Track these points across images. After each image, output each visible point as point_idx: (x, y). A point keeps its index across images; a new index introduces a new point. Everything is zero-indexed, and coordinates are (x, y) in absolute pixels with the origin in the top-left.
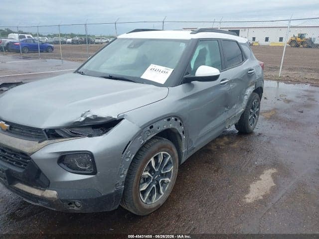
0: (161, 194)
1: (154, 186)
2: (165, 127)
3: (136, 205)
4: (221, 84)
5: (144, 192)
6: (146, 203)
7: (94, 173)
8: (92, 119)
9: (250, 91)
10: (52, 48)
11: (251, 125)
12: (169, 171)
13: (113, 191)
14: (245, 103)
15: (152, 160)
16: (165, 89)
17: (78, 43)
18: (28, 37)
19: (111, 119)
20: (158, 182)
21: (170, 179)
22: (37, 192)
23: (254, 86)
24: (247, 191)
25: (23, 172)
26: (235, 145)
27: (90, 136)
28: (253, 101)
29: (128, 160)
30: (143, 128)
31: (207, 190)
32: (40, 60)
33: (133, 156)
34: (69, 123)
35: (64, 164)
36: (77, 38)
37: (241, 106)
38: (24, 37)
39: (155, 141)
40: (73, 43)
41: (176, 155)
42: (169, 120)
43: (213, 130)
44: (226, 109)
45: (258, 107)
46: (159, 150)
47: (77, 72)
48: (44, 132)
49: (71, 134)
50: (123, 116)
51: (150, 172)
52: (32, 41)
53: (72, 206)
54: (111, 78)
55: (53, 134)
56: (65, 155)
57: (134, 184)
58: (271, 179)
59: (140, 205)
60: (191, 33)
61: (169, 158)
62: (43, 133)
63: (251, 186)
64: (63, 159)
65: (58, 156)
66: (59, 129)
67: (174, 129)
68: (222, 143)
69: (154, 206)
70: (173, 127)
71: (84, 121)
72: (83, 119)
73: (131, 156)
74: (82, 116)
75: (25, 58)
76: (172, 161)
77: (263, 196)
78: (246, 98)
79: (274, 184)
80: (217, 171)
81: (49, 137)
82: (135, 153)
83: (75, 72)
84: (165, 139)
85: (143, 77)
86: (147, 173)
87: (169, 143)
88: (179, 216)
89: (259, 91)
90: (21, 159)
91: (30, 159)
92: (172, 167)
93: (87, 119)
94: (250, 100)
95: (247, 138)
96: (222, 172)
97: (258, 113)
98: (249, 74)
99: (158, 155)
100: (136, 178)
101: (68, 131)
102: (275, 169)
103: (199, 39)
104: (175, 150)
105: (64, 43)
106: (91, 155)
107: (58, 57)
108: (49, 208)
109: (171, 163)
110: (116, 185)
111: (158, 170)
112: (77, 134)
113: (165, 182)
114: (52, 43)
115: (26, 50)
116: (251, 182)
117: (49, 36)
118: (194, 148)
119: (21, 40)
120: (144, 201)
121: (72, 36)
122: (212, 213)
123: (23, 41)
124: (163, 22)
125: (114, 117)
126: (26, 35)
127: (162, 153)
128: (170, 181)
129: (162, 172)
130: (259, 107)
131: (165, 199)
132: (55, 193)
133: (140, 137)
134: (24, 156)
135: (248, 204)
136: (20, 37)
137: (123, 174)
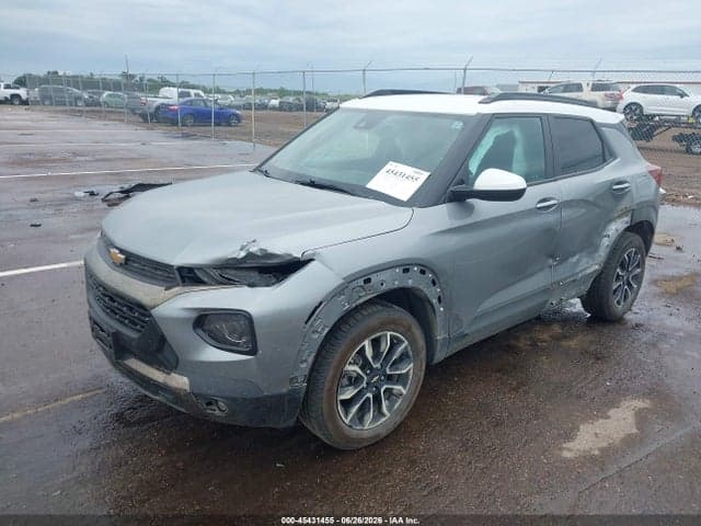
0: (383, 415)
1: (370, 395)
2: (396, 283)
3: (330, 425)
4: (539, 208)
5: (347, 404)
6: (350, 426)
7: (253, 352)
8: (258, 256)
9: (616, 227)
10: (238, 118)
11: (618, 303)
12: (404, 371)
13: (284, 390)
14: (603, 253)
15: (367, 343)
16: (407, 212)
17: (290, 110)
18: (196, 95)
19: (290, 258)
20: (378, 389)
21: (405, 388)
22: (157, 375)
23: (627, 219)
24: (569, 435)
25: (139, 338)
26: (573, 343)
27: (251, 285)
28: (623, 252)
29: (316, 336)
30: (350, 280)
31: (485, 423)
32: (212, 141)
33: (327, 330)
34: (220, 260)
35: (204, 331)
36: (291, 99)
37: (593, 259)
38: (189, 95)
39: (375, 309)
40: (281, 108)
41: (421, 343)
42: (406, 271)
43: (515, 303)
44: (551, 261)
45: (638, 266)
46: (384, 326)
47: (257, 170)
48: (177, 273)
49: (220, 279)
50: (314, 254)
51: (362, 368)
52: (202, 104)
53: (213, 407)
54: (313, 184)
55: (190, 276)
56: (207, 315)
57: (327, 385)
58: (631, 420)
59: (337, 427)
60: (480, 103)
61: (403, 346)
62: (174, 274)
63: (581, 427)
64: (203, 321)
65: (194, 315)
66: (201, 268)
67: (418, 289)
68: (546, 336)
69: (366, 434)
70: (415, 285)
71: (245, 257)
72: (243, 254)
73: (323, 329)
74: (241, 249)
75: (186, 136)
76: (411, 353)
77: (601, 450)
78: (606, 242)
79: (635, 431)
80: (515, 389)
81: (184, 282)
82: (330, 326)
83: (254, 171)
84: (397, 308)
85: (369, 186)
86: (356, 368)
87: (407, 318)
88: (413, 462)
89: (642, 230)
90: (136, 314)
91: (150, 316)
92: (412, 365)
93: (250, 256)
94: (616, 249)
95: (606, 331)
96: (526, 392)
97: (638, 278)
98: (615, 192)
99: (380, 337)
100: (331, 373)
101: (215, 273)
102: (648, 401)
103: (494, 114)
104: (418, 333)
105: (264, 107)
106: (248, 317)
107: (246, 136)
108: (174, 406)
109: (408, 356)
110: (292, 379)
111: (378, 365)
112: (229, 279)
113: (394, 391)
114: (238, 108)
115: (190, 121)
116: (584, 420)
117: (237, 92)
118: (467, 335)
119: (181, 100)
120: (347, 421)
121: (282, 93)
122: (482, 465)
123: (185, 103)
124: (465, 70)
125: (295, 255)
126: (192, 92)
127: (389, 333)
128: (404, 392)
129: (388, 372)
130: (641, 264)
131: (391, 427)
132: (186, 380)
133: (343, 297)
134: (142, 311)
135: (565, 460)
136: (181, 95)
137: (305, 361)
